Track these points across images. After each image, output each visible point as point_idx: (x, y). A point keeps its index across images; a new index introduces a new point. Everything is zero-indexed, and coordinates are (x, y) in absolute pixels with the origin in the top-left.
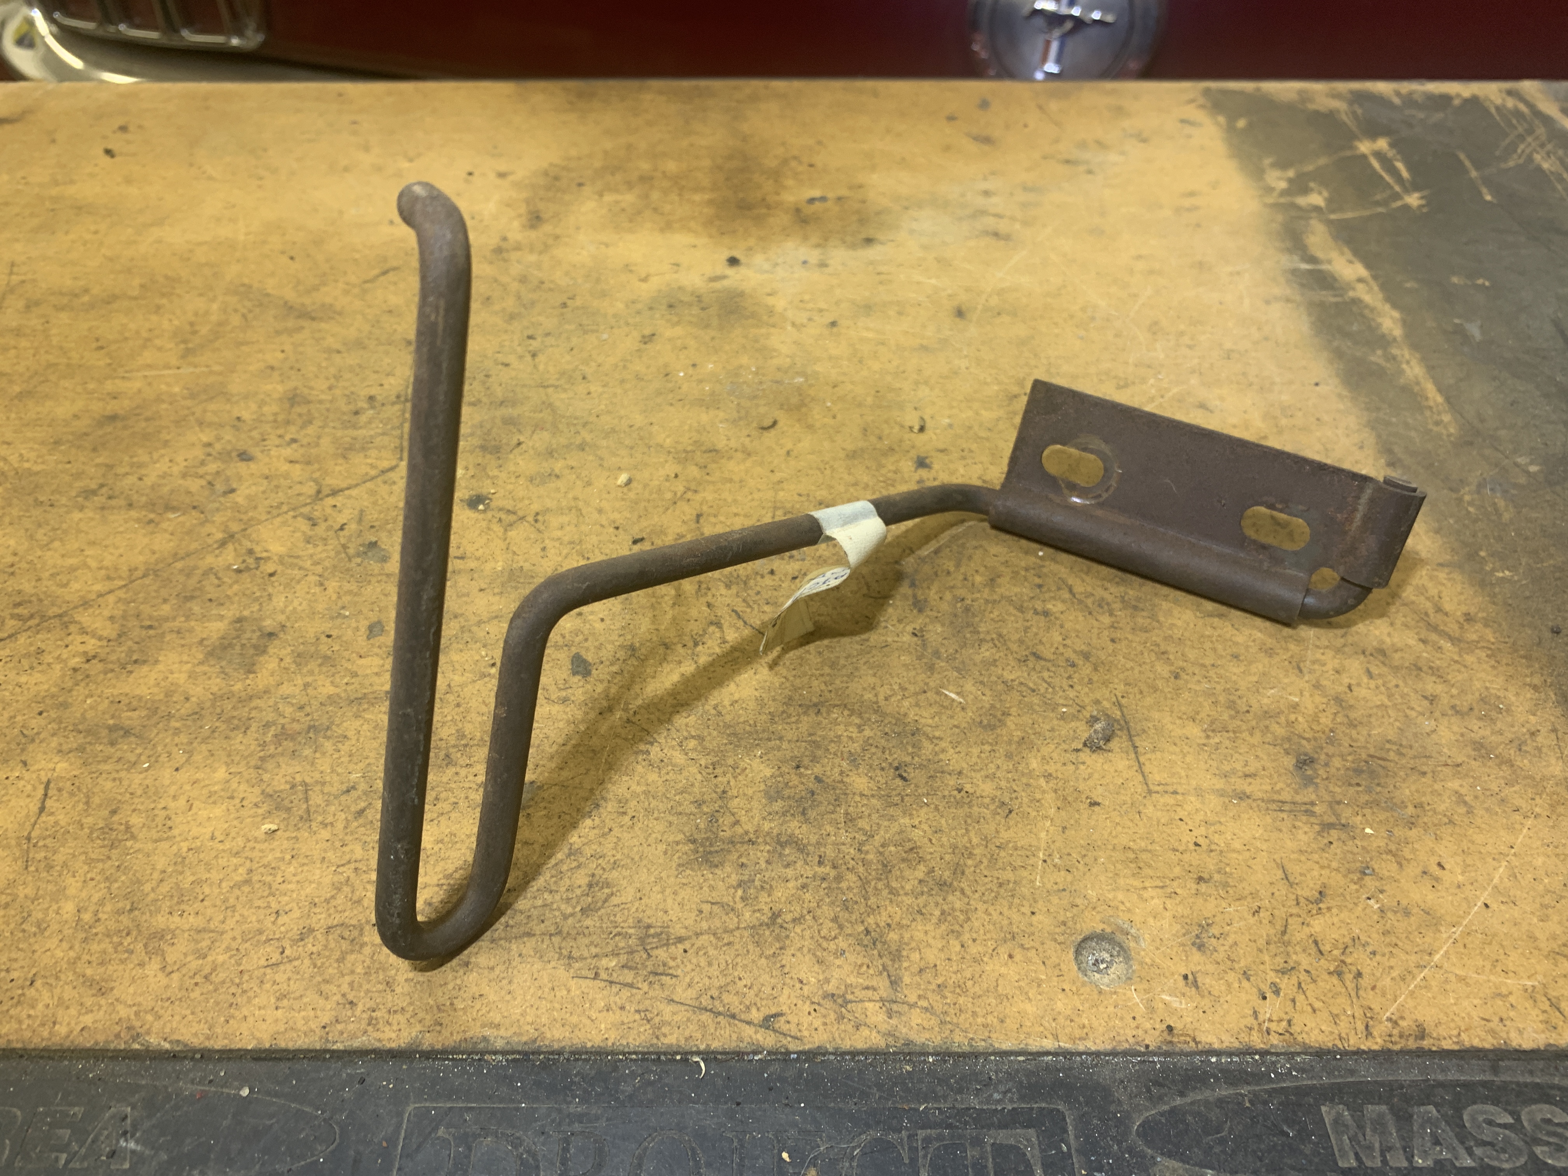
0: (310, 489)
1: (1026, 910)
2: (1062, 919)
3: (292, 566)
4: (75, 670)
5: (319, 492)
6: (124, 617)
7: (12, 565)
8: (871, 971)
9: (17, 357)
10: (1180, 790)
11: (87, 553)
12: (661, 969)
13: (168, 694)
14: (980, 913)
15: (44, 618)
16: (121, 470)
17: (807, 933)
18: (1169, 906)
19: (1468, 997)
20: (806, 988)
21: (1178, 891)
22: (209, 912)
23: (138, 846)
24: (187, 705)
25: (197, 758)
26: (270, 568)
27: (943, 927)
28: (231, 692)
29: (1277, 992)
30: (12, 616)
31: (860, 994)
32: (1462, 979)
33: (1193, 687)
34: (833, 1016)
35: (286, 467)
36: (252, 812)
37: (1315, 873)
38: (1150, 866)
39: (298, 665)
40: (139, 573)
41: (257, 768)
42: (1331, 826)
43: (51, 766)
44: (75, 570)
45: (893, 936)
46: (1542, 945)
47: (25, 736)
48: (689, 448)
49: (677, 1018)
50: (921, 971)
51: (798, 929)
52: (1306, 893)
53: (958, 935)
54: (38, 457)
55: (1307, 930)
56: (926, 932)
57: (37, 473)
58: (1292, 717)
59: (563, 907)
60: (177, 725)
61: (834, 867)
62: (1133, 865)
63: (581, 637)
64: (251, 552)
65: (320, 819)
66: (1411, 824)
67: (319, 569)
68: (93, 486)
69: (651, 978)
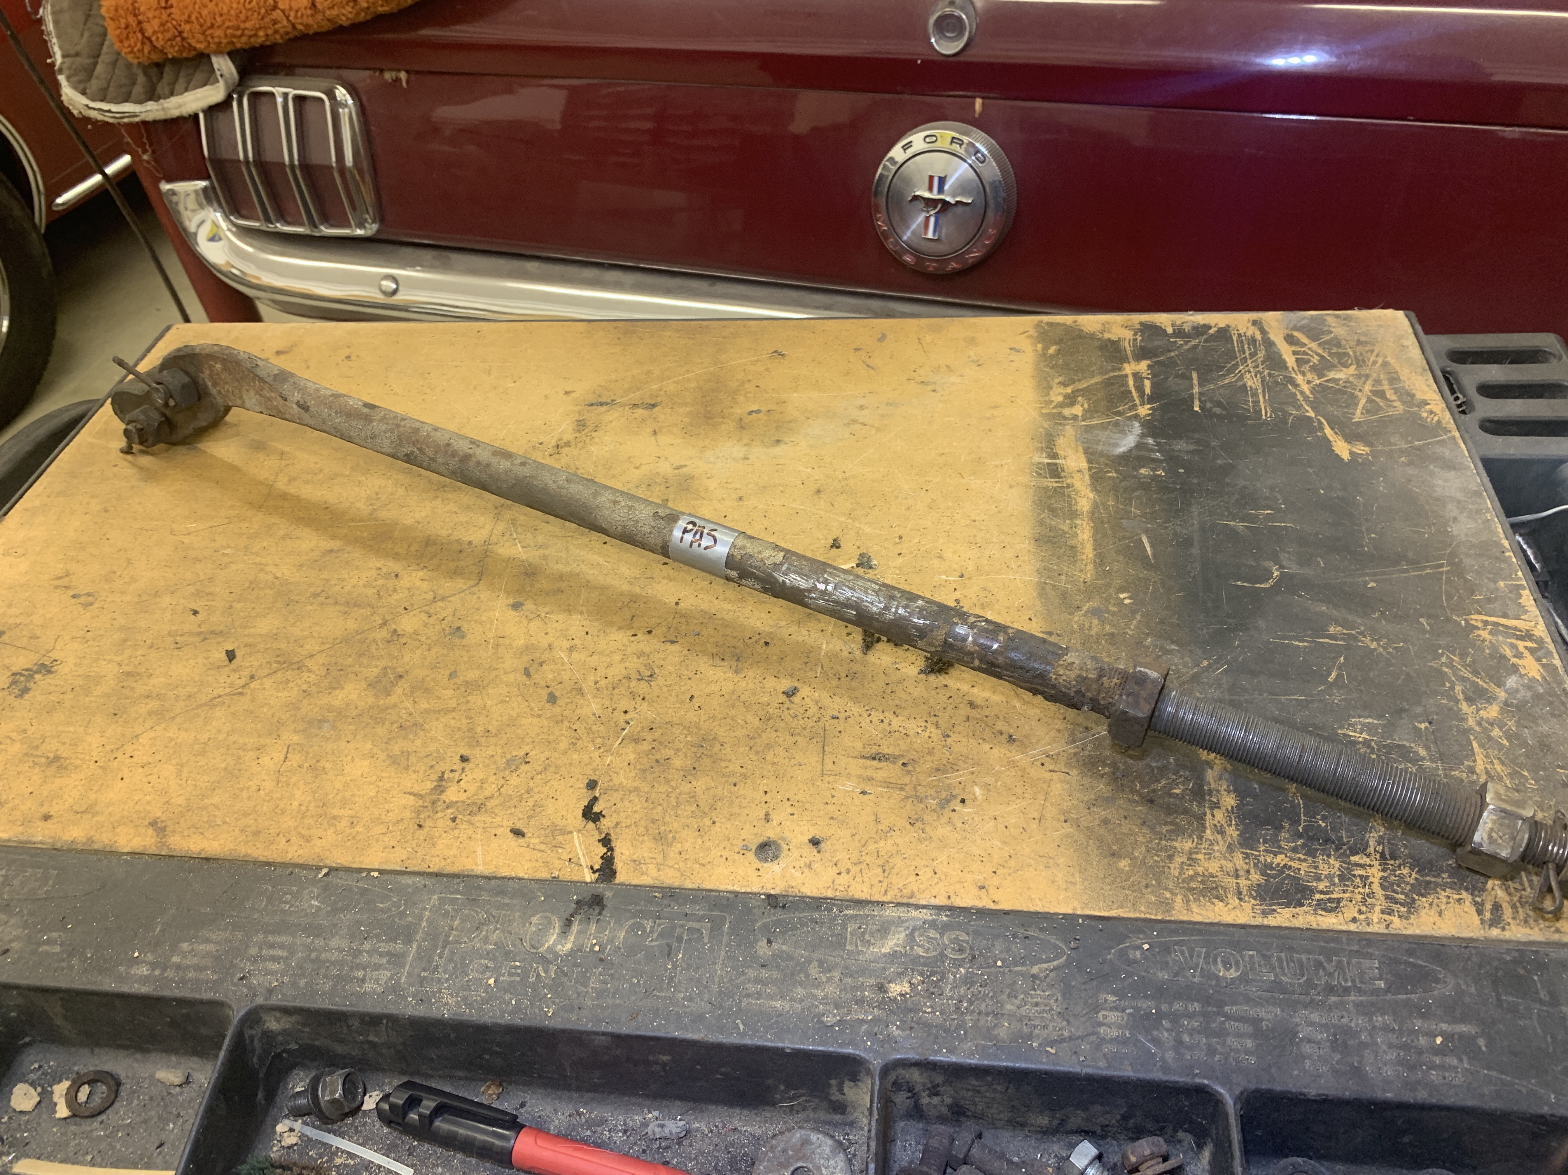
0: (430, 596)
3: (416, 640)
4: (304, 691)
5: (434, 598)
6: (329, 664)
7: (276, 635)
8: (656, 851)
10: (838, 774)
11: (313, 629)
14: (717, 828)
15: (291, 663)
16: (333, 582)
22: (357, 809)
23: (328, 777)
24: (356, 711)
26: (403, 640)
27: (697, 833)
28: (378, 705)
35: (418, 583)
36: (382, 764)
37: (892, 819)
39: (412, 693)
40: (338, 641)
41: (386, 743)
42: (911, 796)
43: (291, 738)
44: (307, 638)
45: (671, 836)
47: (279, 723)
50: (679, 852)
52: (882, 828)
53: (704, 837)
54: (291, 573)
55: (876, 846)
56: (688, 835)
57: (291, 583)
60: (351, 720)
61: (653, 803)
63: (555, 683)
64: (395, 631)
68: (318, 591)
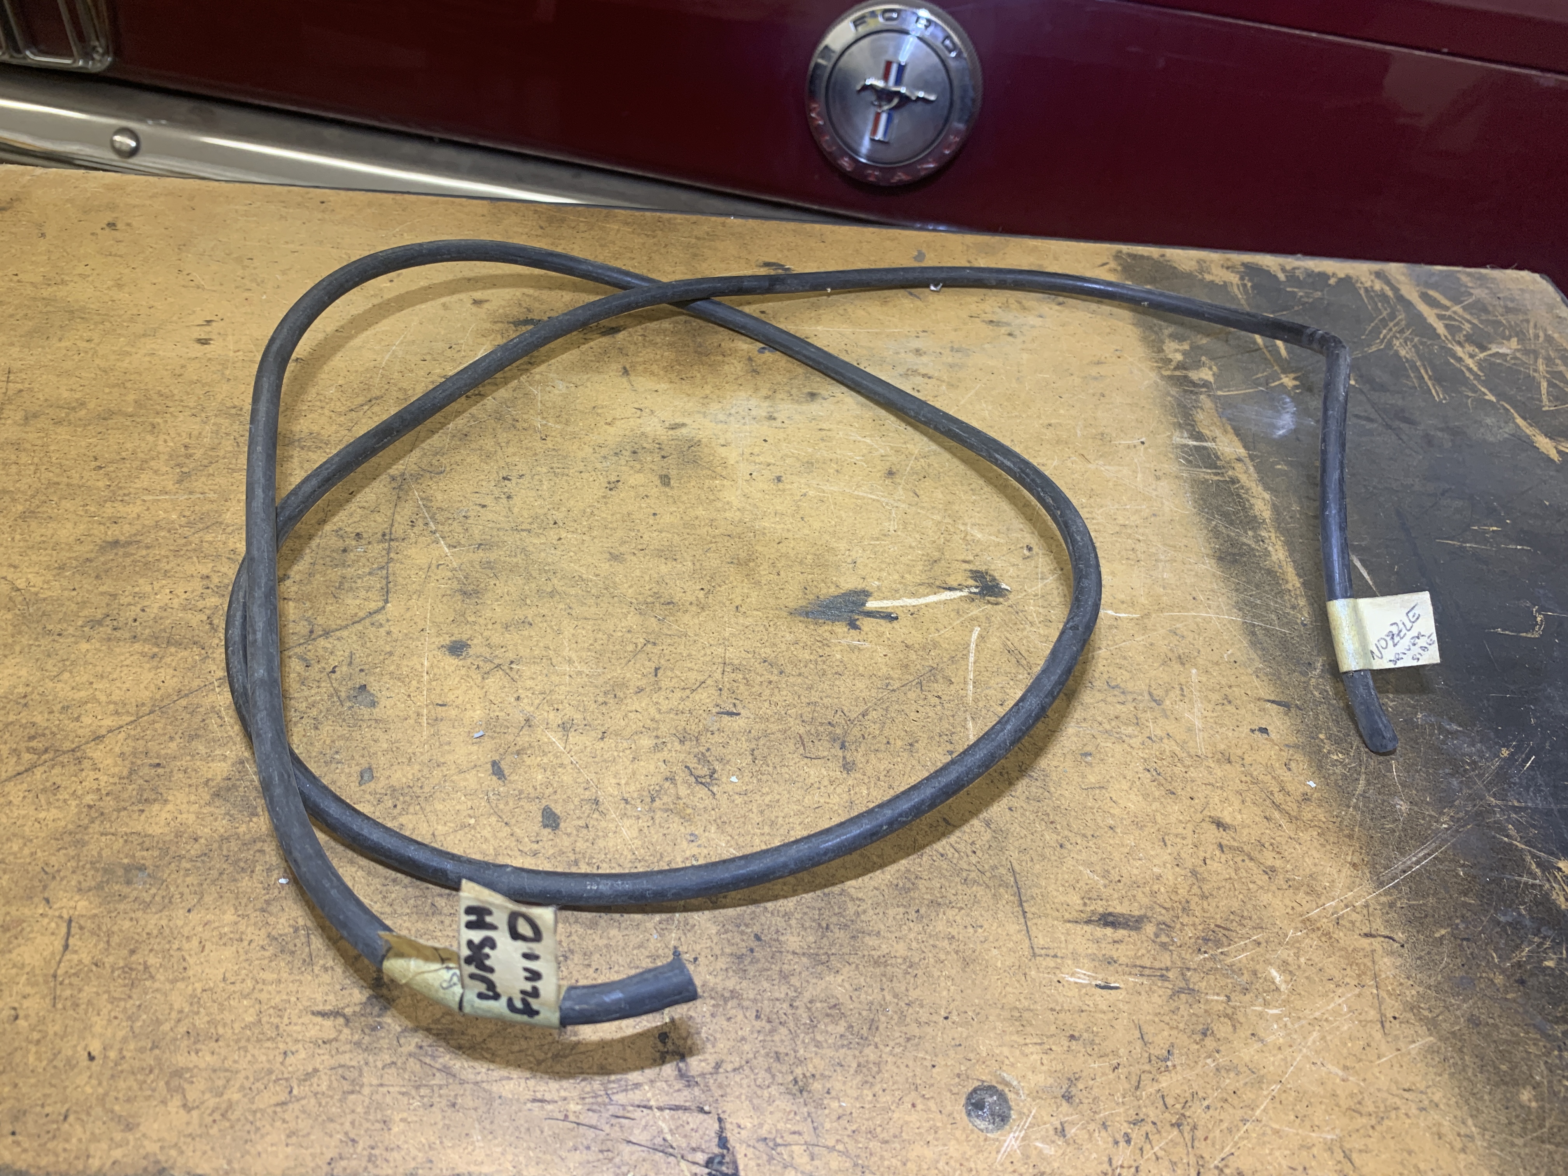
1: (928, 1064)
2: (957, 1071)
4: (90, 807)
5: (311, 632)
6: (134, 754)
7: (25, 696)
8: (798, 1118)
9: (19, 473)
10: (1059, 955)
11: (94, 686)
12: (621, 1113)
13: (178, 835)
14: (890, 1066)
15: (59, 753)
16: (124, 600)
17: (745, 1082)
18: (1045, 1062)
19: (1280, 1148)
20: (743, 1132)
21: (1053, 1048)
22: (224, 1052)
23: (157, 985)
24: (196, 846)
25: (208, 899)
27: (859, 1078)
28: (236, 834)
29: (1128, 1142)
30: (28, 750)
31: (789, 1138)
32: (1276, 1132)
33: (1076, 856)
34: (765, 1157)
36: (259, 954)
37: (1166, 1033)
38: (1031, 1025)
40: (146, 709)
41: (263, 910)
42: (1181, 991)
43: (72, 904)
44: (86, 703)
45: (817, 1086)
46: (1341, 1103)
47: (46, 873)
48: (650, 600)
49: (634, 1157)
50: (839, 1118)
51: (737, 1079)
52: (1156, 1052)
53: (872, 1085)
54: (44, 582)
55: (1156, 1086)
56: (844, 1083)
57: (45, 599)
58: (1155, 888)
59: (537, 1053)
60: (188, 866)
61: (769, 1021)
62: (1017, 1023)
63: (551, 790)
65: (321, 962)
66: (1245, 991)
67: (314, 712)
68: (99, 616)
69: (614, 1121)
